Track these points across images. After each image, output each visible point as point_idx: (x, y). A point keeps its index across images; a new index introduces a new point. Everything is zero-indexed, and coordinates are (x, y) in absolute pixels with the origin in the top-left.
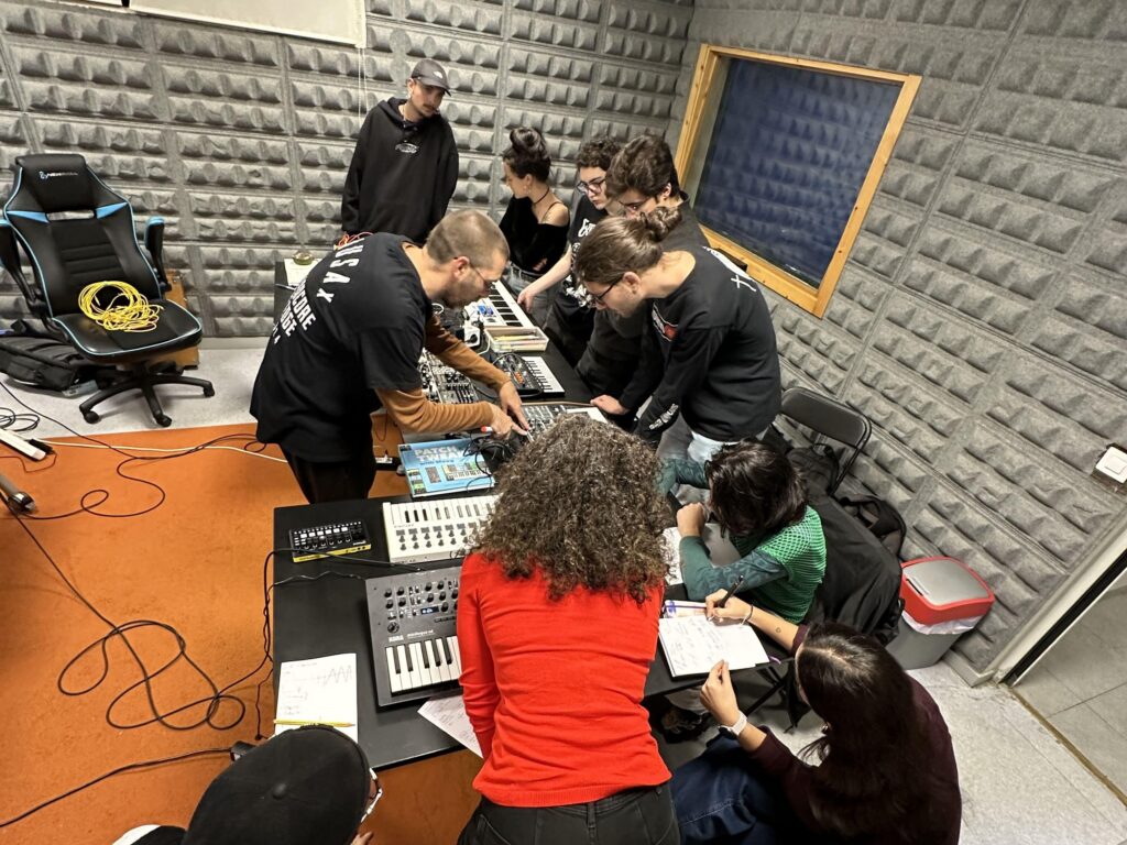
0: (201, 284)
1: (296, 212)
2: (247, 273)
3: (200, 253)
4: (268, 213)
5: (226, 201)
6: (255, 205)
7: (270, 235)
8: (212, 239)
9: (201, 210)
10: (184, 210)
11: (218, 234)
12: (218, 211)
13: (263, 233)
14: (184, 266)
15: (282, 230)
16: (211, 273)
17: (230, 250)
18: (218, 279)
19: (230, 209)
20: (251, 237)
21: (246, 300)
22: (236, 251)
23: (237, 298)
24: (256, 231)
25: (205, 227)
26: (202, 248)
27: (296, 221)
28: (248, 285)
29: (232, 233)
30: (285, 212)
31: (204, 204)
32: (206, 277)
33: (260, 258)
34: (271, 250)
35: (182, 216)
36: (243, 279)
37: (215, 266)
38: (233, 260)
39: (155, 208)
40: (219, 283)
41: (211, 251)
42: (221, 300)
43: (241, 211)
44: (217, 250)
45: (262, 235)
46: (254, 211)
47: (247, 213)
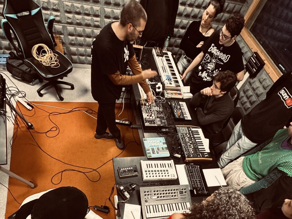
0: (67, 42)
1: (101, 14)
2: (82, 38)
3: (67, 29)
4: (91, 13)
5: (76, 7)
6: (87, 10)
7: (91, 23)
8: (71, 23)
9: (68, 10)
10: (62, 10)
11: (73, 21)
12: (73, 11)
13: (89, 22)
14: (62, 34)
15: (96, 22)
16: (70, 37)
17: (77, 28)
18: (73, 40)
19: (78, 10)
20: (85, 23)
21: (82, 50)
22: (79, 29)
23: (79, 48)
24: (86, 21)
25: (69, 18)
26: (68, 27)
27: (100, 18)
28: (82, 43)
29: (78, 21)
30: (97, 13)
31: (69, 8)
32: (69, 39)
33: (87, 33)
34: (91, 30)
35: (61, 12)
36: (81, 41)
37: (72, 35)
38: (78, 33)
39: (52, 8)
40: (73, 42)
41: (70, 28)
42: (73, 49)
43: (81, 11)
44: (73, 28)
45: (88, 23)
46: (86, 12)
47: (83, 13)
